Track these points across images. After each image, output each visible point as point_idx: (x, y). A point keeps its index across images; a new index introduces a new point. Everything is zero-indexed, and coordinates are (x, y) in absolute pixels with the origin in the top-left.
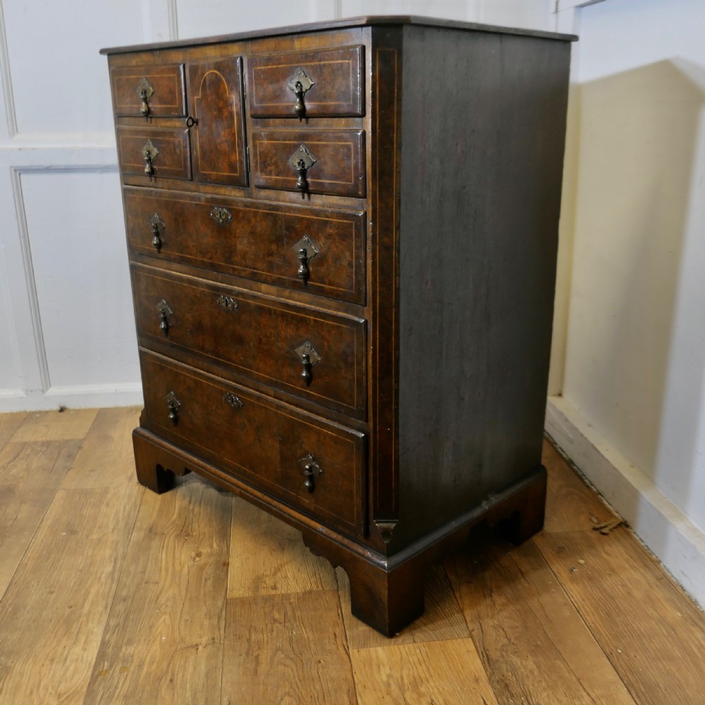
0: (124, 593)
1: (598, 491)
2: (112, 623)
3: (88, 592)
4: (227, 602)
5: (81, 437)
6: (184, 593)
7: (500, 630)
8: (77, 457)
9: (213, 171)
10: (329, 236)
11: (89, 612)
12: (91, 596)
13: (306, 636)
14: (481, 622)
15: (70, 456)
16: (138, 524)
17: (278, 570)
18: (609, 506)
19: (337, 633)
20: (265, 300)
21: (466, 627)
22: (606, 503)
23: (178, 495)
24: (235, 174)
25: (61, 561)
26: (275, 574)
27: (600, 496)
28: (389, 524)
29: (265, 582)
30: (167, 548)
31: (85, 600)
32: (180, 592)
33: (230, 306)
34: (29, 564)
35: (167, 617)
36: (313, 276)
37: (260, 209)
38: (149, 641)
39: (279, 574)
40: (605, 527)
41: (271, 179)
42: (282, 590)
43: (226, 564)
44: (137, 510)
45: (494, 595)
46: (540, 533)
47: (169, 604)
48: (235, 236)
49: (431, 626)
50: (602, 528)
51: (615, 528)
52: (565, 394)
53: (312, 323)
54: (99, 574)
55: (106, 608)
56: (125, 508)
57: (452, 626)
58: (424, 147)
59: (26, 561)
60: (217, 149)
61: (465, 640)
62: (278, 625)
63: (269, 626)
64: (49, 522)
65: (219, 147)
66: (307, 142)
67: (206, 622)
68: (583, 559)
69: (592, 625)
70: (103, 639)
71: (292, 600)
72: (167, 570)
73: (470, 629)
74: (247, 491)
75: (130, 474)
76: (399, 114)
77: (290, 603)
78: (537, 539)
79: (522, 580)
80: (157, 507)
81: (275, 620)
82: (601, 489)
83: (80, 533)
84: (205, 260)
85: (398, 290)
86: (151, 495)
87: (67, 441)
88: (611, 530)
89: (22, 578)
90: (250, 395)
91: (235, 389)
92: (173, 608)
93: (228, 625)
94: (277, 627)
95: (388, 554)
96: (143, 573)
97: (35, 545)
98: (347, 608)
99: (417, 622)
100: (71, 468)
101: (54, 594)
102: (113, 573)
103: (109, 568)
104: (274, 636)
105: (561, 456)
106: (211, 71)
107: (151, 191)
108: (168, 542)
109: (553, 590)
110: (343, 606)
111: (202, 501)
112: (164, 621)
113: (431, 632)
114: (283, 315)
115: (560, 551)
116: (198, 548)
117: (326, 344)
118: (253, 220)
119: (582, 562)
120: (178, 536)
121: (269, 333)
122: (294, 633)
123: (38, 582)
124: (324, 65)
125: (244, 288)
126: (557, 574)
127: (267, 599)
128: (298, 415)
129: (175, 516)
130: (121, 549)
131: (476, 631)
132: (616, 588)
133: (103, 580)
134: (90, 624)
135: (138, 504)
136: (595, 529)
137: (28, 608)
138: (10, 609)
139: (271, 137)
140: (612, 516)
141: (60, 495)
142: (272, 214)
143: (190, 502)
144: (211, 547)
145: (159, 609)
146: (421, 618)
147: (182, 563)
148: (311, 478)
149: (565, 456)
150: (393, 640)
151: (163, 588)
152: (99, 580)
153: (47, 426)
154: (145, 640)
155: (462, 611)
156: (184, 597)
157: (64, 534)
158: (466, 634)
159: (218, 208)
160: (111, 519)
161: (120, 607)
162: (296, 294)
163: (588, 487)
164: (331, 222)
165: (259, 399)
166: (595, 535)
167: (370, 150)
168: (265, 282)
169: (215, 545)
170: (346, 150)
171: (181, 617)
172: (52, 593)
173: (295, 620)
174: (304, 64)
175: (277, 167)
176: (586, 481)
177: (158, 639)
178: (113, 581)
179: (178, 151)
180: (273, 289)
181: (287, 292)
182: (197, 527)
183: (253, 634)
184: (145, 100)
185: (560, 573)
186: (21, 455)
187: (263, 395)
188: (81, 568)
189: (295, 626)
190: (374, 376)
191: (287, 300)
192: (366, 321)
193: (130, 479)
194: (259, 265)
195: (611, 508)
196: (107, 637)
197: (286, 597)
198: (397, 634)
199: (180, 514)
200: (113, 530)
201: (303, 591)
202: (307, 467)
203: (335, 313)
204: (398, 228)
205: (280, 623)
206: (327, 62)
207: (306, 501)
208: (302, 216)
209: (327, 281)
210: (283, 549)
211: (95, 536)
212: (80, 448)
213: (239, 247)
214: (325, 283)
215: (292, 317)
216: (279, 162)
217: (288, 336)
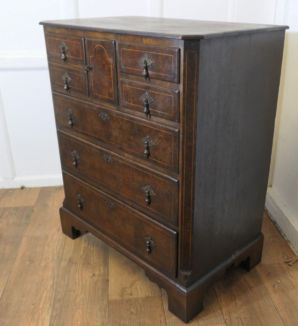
0: (59, 297)
1: (288, 240)
2: (54, 314)
3: (41, 296)
4: (109, 302)
5: (33, 204)
6: (88, 297)
7: (239, 320)
8: (32, 216)
9: (100, 94)
10: (160, 138)
11: (43, 307)
12: (43, 298)
13: (147, 322)
14: (230, 315)
15: (28, 217)
16: (64, 257)
17: (133, 284)
18: (293, 249)
19: (161, 320)
20: (127, 162)
21: (223, 317)
22: (291, 247)
23: (83, 239)
24: (112, 99)
25: (27, 279)
26: (131, 287)
27: (289, 243)
28: (187, 273)
29: (126, 291)
30: (79, 271)
31: (40, 300)
32: (86, 296)
33: (109, 160)
34: (12, 280)
35: (80, 310)
36: (151, 155)
37: (124, 118)
38: (72, 324)
39: (133, 287)
40: (291, 261)
41: (130, 104)
42: (135, 296)
43: (107, 281)
44: (63, 249)
45: (237, 300)
46: (259, 264)
47: (81, 303)
48: (111, 128)
49: (206, 317)
50: (289, 262)
51: (296, 262)
52: (273, 186)
53: (151, 177)
54: (46, 286)
55: (51, 305)
56: (57, 247)
57: (217, 317)
58: (209, 97)
59: (10, 278)
60: (102, 84)
61: (222, 325)
62: (133, 315)
63: (129, 316)
64: (20, 255)
65: (103, 84)
66: (149, 91)
67: (99, 314)
68: (279, 280)
69: (283, 317)
70: (50, 322)
71: (140, 302)
72: (79, 284)
73: (225, 318)
74: (117, 247)
75: (58, 227)
76: (197, 83)
77: (139, 303)
78: (257, 268)
79: (250, 291)
80: (73, 247)
81: (132, 313)
82: (290, 239)
83: (36, 262)
84: (96, 136)
85: (195, 167)
86: (69, 239)
87: (26, 207)
88: (293, 263)
89: (9, 288)
90: (119, 203)
91: (111, 199)
92: (83, 305)
93: (109, 315)
94: (133, 317)
95: (187, 287)
96: (68, 285)
97: (14, 269)
98: (166, 306)
99: (200, 315)
100: (29, 224)
101: (25, 297)
102: (53, 285)
103: (51, 283)
104: (132, 322)
105: (270, 218)
106: (99, 45)
107: (68, 98)
108: (79, 268)
109: (265, 297)
110: (164, 305)
111: (95, 244)
112: (79, 313)
113: (206, 320)
114: (136, 170)
115: (269, 275)
116: (93, 271)
117: (158, 188)
118: (121, 122)
119: (279, 281)
120: (84, 264)
121: (129, 177)
122: (141, 320)
123: (17, 290)
124: (159, 55)
125: (116, 153)
126: (267, 288)
127: (128, 301)
128: (143, 217)
129: (82, 252)
130: (56, 271)
131: (228, 320)
132: (295, 297)
133: (48, 289)
134: (43, 314)
135: (63, 245)
136: (286, 262)
137: (13, 305)
138: (5, 305)
139: (130, 84)
140: (294, 255)
141: (24, 240)
142: (131, 122)
143: (89, 244)
144: (100, 271)
145: (76, 306)
146: (202, 312)
147: (86, 280)
148: (150, 248)
149: (272, 219)
150: (188, 324)
151: (77, 294)
152: (47, 289)
153: (15, 198)
154: (70, 323)
155: (221, 309)
156: (88, 300)
157: (28, 263)
158: (223, 321)
159: (103, 113)
160: (51, 254)
161: (57, 305)
162: (143, 162)
163: (283, 237)
164: (161, 132)
165: (123, 206)
166: (285, 266)
167: (182, 100)
168: (127, 152)
169: (102, 269)
170: (169, 99)
171: (87, 311)
172: (24, 296)
173: (141, 313)
174: (148, 52)
175: (133, 99)
176: (282, 234)
177: (77, 323)
178: (53, 289)
179: (81, 81)
180: (131, 157)
181: (138, 160)
182: (92, 259)
183: (122, 321)
184: (64, 53)
185: (268, 288)
186: (4, 216)
187: (126, 205)
188: (37, 282)
189: (141, 316)
190: (182, 207)
191: (138, 163)
192: (178, 181)
193: (59, 230)
194: (124, 144)
195: (294, 250)
196: (52, 322)
197: (137, 299)
198: (190, 321)
199: (84, 251)
200: (52, 260)
201: (145, 296)
202: (148, 242)
203: (162, 174)
204: (195, 138)
205: (134, 315)
206: (161, 54)
207: (147, 256)
208: (146, 126)
209: (159, 159)
210: (135, 272)
211: (43, 264)
212: (33, 211)
213: (114, 134)
214: (158, 160)
215: (141, 172)
216: (134, 97)
217: (139, 181)
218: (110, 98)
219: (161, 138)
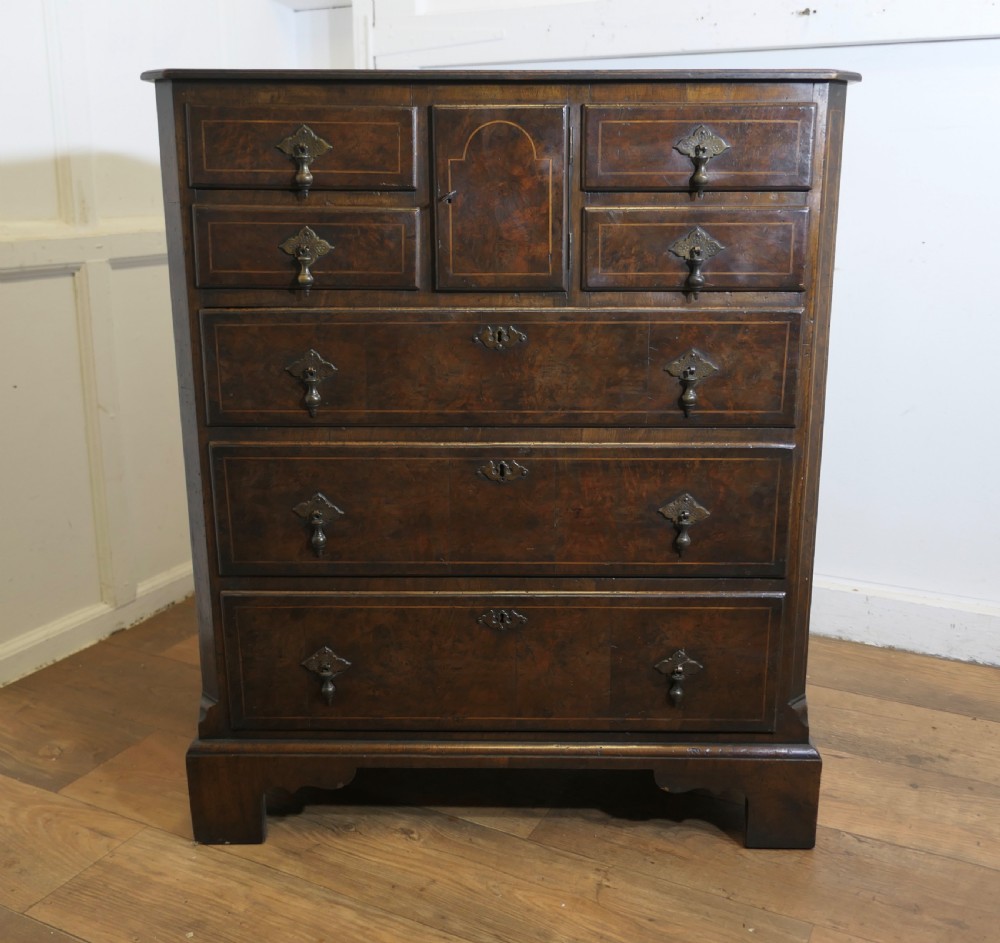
9: (485, 271)
10: (741, 345)
24: (542, 274)
33: (510, 472)
41: (625, 276)
48: (532, 365)
53: (697, 466)
66: (708, 224)
84: (446, 411)
91: (509, 600)
106: (498, 122)
114: (634, 466)
117: (722, 491)
118: (579, 337)
121: (600, 498)
125: (544, 441)
139: (631, 217)
142: (626, 328)
159: (496, 326)
162: (658, 434)
164: (746, 326)
165: (568, 600)
167: (818, 231)
170: (781, 233)
174: (711, 121)
175: (641, 259)
180: (610, 433)
192: (797, 447)
194: (587, 402)
203: (743, 445)
206: (757, 121)
208: (688, 323)
209: (730, 404)
213: (541, 381)
214: (727, 408)
215: (656, 465)
216: (645, 253)
217: (644, 494)
218: (534, 274)
219: (743, 343)
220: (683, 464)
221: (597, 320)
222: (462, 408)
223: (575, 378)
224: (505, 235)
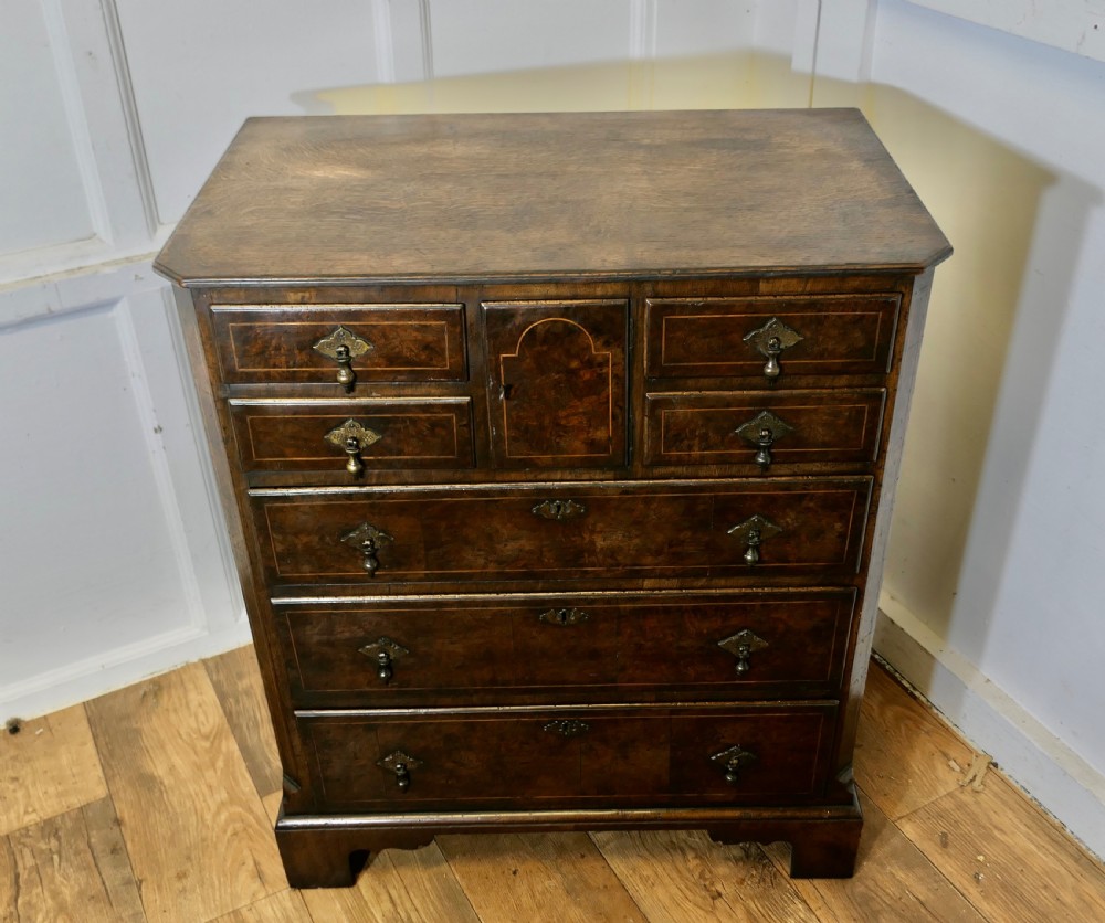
5: (100, 792)
8: (129, 846)
15: (117, 851)
51: (986, 775)
75: (251, 864)
87: (82, 810)
88: (983, 783)
100: (141, 882)
119: (982, 858)
193: (260, 876)
212: (118, 822)
220: (743, 607)
221: (660, 493)
222: (522, 567)
223: (637, 541)
224: (563, 422)
